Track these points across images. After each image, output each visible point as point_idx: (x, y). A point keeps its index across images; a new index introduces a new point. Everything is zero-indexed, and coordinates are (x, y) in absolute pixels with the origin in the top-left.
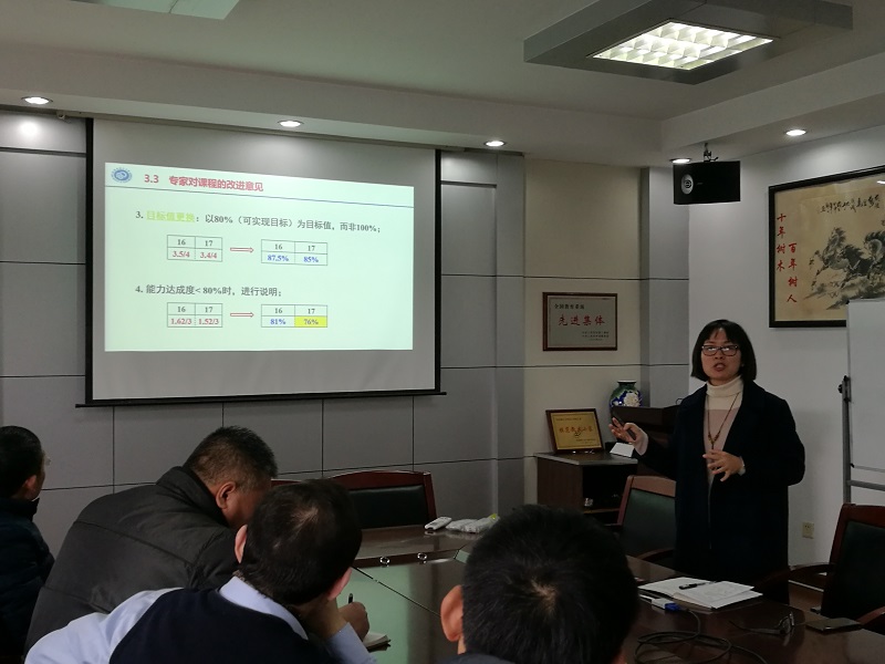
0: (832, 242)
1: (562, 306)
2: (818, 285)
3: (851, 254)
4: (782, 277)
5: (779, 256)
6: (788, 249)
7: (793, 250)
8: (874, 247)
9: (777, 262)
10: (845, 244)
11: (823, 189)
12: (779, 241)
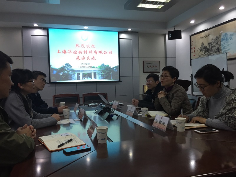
0: (202, 46)
1: (147, 64)
2: (199, 55)
3: (205, 47)
4: (192, 54)
5: (192, 50)
6: (193, 48)
7: (194, 48)
8: (210, 46)
9: (191, 52)
10: (204, 46)
11: (200, 34)
12: (192, 47)
